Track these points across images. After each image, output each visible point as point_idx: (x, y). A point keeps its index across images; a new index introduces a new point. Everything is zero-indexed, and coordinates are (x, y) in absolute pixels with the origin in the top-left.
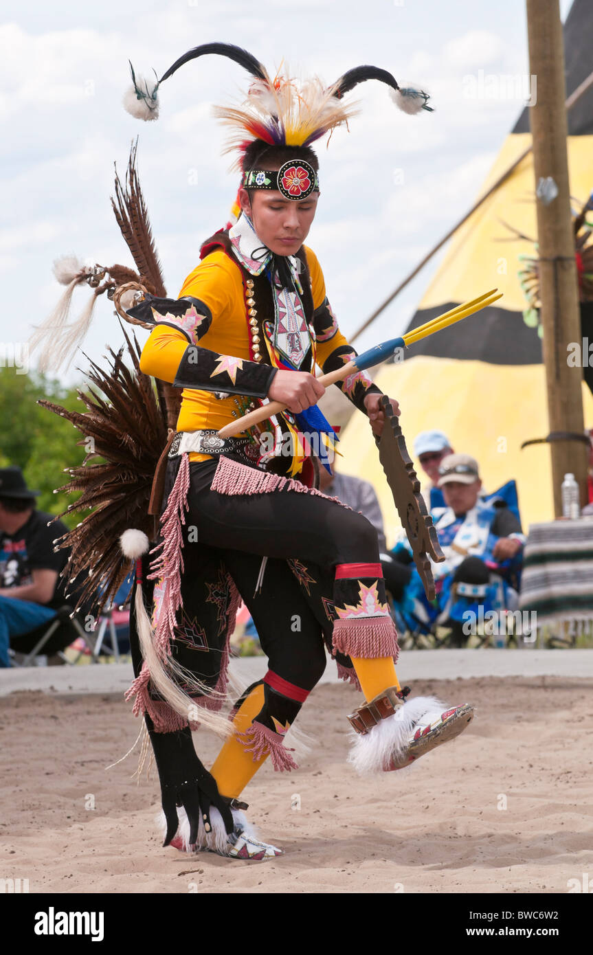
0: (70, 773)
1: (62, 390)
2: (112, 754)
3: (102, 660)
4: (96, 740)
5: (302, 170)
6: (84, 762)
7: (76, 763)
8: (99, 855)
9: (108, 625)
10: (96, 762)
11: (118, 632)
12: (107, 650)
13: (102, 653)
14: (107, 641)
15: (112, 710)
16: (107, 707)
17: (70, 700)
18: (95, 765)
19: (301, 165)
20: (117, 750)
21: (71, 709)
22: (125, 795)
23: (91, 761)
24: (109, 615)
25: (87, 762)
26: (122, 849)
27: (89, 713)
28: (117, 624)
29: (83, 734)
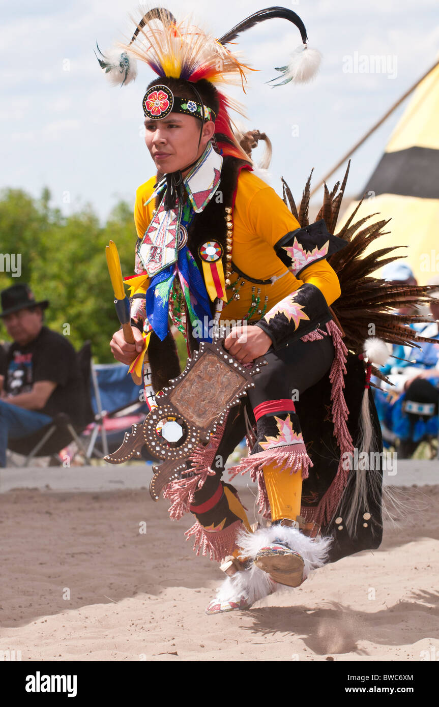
0: (61, 564)
1: (63, 219)
2: (99, 547)
3: (94, 462)
4: (86, 534)
5: (162, 93)
6: (74, 554)
7: (67, 554)
8: (86, 638)
9: (100, 431)
10: (86, 554)
11: (109, 438)
12: (98, 453)
13: (94, 456)
14: (99, 446)
15: (101, 507)
16: (96, 505)
17: (64, 497)
18: (84, 557)
19: (162, 89)
20: (104, 544)
21: (64, 506)
22: (111, 584)
23: (81, 553)
24: (100, 422)
25: (77, 554)
26: (106, 633)
27: (80, 510)
28: (107, 430)
29: (74, 529)
